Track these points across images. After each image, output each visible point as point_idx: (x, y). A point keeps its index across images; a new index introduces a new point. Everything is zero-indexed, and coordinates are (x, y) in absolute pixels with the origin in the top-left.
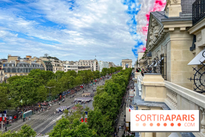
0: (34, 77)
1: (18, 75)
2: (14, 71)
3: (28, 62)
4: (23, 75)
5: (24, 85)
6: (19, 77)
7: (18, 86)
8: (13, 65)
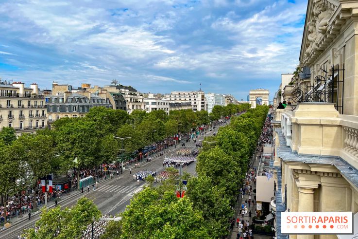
0: (95, 120)
1: (70, 116)
2: (63, 109)
3: (86, 94)
4: (78, 116)
5: (80, 134)
6: (71, 120)
7: (70, 136)
8: (61, 100)
